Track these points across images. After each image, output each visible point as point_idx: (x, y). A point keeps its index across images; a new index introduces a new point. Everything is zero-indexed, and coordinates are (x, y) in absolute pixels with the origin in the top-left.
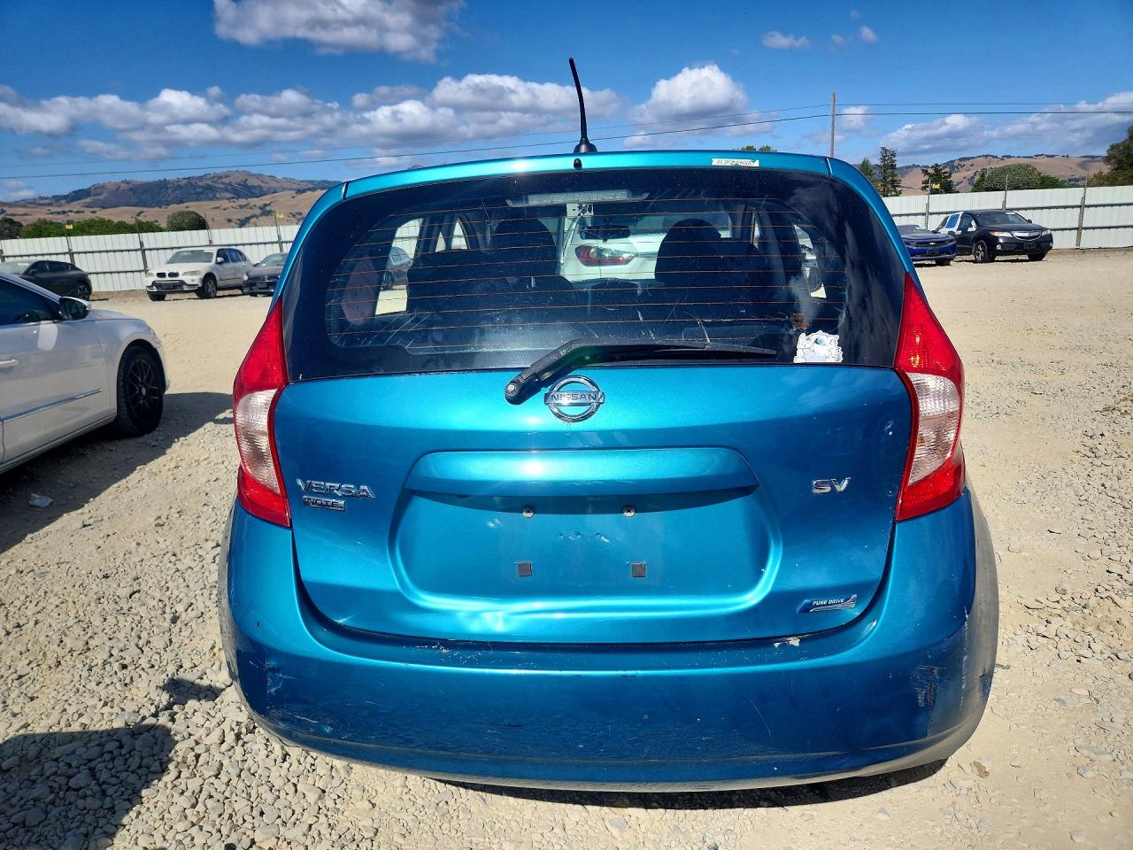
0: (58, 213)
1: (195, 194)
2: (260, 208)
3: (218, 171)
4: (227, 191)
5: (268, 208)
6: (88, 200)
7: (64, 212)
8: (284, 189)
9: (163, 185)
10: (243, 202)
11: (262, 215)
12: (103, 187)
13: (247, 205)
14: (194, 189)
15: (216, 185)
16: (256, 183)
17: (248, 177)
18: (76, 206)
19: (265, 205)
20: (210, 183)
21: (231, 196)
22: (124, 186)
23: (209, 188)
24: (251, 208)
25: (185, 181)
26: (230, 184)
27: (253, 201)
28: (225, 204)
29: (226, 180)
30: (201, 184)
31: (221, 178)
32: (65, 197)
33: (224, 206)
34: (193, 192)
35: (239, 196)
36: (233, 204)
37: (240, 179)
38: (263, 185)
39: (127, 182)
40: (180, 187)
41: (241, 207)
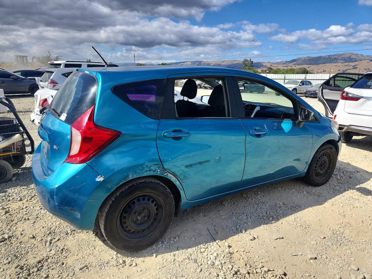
0: (285, 66)
1: (330, 61)
2: (353, 66)
3: (341, 53)
4: (342, 60)
5: (356, 67)
6: (295, 63)
7: (287, 66)
8: (365, 59)
9: (320, 58)
10: (347, 64)
11: (353, 69)
12: (301, 59)
13: (348, 65)
14: (330, 59)
15: (338, 58)
16: (354, 57)
17: (351, 55)
18: (291, 64)
19: (355, 65)
20: (336, 57)
21: (343, 62)
22: (307, 58)
23: (336, 59)
24: (349, 66)
25: (328, 57)
26: (344, 57)
27: (351, 64)
28: (340, 64)
29: (343, 56)
30: (333, 57)
31: (341, 55)
32: (289, 62)
33: (339, 65)
34: (329, 60)
35: (346, 62)
36: (342, 65)
37: (348, 55)
38: (357, 58)
39: (308, 57)
40: (325, 58)
41: (345, 66)
